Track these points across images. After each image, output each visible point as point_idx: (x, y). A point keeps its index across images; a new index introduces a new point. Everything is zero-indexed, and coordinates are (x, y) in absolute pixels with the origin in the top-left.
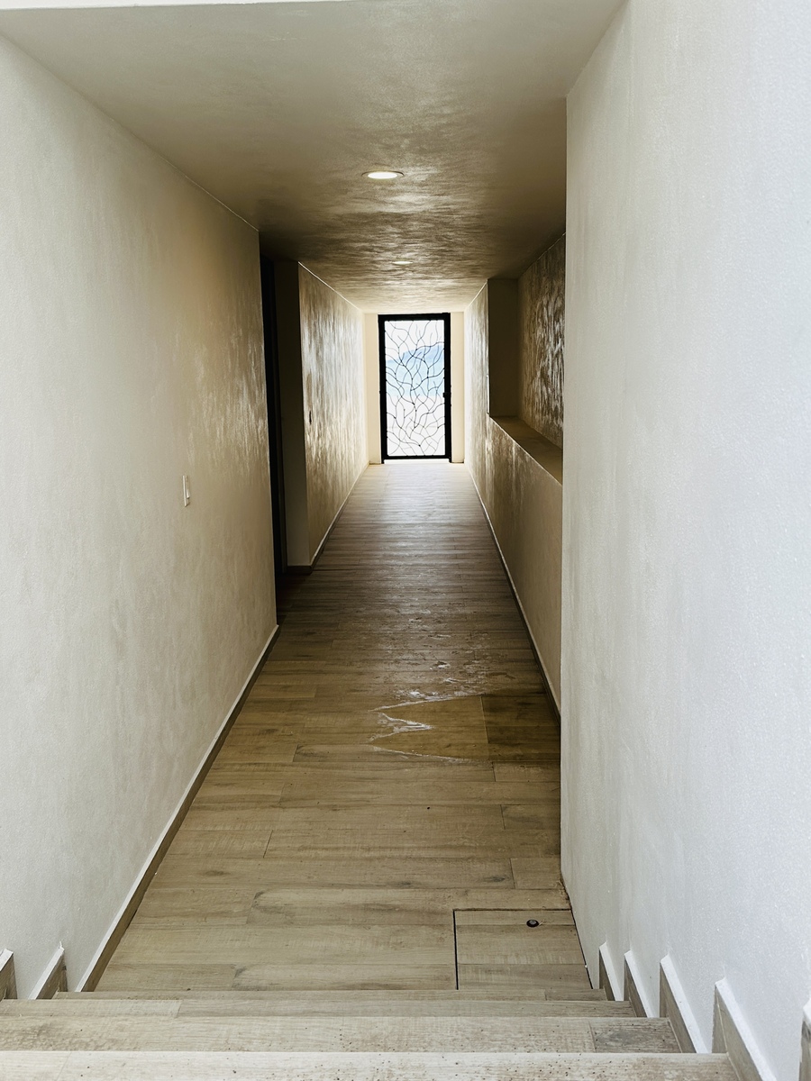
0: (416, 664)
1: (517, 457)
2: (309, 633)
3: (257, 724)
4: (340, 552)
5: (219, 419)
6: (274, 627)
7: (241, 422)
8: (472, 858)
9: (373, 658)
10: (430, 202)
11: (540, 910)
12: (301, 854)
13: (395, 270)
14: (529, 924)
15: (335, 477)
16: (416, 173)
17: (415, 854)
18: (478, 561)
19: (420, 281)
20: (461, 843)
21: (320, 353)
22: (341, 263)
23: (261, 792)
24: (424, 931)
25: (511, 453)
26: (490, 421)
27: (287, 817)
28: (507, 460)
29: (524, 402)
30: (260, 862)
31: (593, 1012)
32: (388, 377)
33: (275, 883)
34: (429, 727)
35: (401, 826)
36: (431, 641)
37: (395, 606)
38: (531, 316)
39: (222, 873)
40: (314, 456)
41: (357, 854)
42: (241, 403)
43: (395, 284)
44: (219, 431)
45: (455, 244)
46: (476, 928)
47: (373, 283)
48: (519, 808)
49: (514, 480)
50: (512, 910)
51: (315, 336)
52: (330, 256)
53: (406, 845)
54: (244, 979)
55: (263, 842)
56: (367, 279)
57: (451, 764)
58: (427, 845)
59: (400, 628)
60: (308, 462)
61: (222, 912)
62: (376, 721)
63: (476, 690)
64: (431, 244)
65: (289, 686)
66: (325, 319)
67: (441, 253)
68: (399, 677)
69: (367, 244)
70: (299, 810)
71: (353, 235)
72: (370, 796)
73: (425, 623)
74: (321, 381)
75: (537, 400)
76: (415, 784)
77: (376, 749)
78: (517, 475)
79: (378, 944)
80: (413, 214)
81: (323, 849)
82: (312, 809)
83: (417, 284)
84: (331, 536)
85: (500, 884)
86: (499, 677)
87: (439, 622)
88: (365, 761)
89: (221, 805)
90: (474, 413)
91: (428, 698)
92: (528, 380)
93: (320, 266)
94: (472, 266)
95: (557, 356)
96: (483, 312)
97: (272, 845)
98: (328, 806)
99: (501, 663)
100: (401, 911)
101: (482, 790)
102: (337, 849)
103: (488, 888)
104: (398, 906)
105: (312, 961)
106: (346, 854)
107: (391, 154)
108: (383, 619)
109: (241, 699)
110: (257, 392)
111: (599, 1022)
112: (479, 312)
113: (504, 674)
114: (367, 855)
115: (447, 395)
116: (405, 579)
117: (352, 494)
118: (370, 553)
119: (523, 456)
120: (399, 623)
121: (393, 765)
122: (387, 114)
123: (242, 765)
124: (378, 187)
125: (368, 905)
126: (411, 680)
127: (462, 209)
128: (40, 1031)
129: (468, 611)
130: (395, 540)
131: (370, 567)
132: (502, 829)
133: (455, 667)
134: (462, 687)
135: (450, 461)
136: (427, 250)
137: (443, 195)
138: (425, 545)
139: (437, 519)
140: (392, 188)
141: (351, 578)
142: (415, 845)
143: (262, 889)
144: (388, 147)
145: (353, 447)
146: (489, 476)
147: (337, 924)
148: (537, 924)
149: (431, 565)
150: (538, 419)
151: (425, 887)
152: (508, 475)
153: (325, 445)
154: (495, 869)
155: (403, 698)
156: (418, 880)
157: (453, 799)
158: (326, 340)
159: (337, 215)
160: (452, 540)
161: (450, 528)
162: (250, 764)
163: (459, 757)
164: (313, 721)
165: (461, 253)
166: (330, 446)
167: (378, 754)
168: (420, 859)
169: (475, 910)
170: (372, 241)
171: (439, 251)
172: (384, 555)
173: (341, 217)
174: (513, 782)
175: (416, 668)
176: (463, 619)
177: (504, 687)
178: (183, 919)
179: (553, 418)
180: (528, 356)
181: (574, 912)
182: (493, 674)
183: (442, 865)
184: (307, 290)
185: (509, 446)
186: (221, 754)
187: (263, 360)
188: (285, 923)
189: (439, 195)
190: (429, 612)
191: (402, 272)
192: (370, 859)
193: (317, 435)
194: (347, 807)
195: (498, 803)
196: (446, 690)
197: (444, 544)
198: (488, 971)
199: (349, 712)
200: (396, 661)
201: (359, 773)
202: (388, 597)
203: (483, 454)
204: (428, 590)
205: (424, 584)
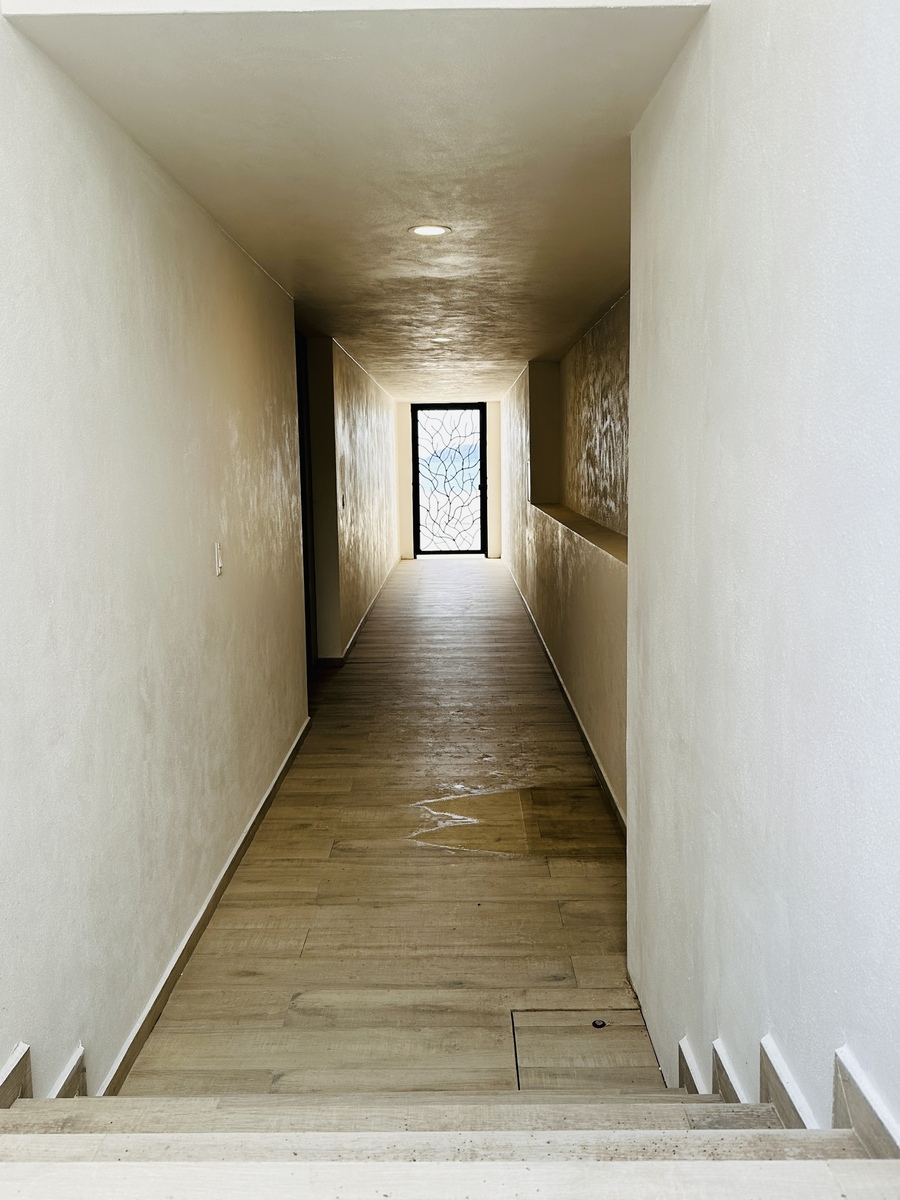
0: (460, 757)
1: (563, 540)
2: (343, 726)
3: (290, 819)
4: (373, 645)
5: (253, 489)
6: (305, 719)
7: (275, 495)
8: (530, 956)
9: (413, 751)
10: (477, 265)
11: (606, 1010)
12: (342, 953)
13: (433, 349)
14: (594, 1024)
15: (367, 571)
16: (465, 229)
17: (466, 952)
18: (520, 653)
19: (458, 363)
20: (516, 940)
21: (353, 436)
22: (378, 340)
23: (296, 889)
24: (479, 1033)
25: (557, 537)
26: (531, 509)
27: (325, 915)
28: (551, 546)
29: (567, 488)
30: (296, 962)
32: (421, 468)
33: (315, 984)
34: (475, 821)
35: (451, 924)
36: (474, 734)
37: (435, 699)
38: (575, 398)
39: (255, 974)
40: (346, 542)
41: (403, 952)
42: (275, 475)
43: (431, 366)
44: (253, 501)
45: (499, 317)
46: (538, 1029)
47: (408, 365)
48: (577, 904)
49: (560, 565)
50: (575, 1010)
51: (348, 417)
52: (366, 331)
53: (456, 943)
54: (284, 1084)
55: (299, 941)
56: (402, 360)
57: (501, 859)
58: (480, 943)
59: (440, 721)
60: (340, 548)
61: (256, 1015)
62: (419, 816)
63: (525, 782)
64: (473, 317)
65: (323, 780)
66: (358, 401)
67: (482, 328)
68: (441, 770)
69: (406, 317)
70: (337, 907)
71: (393, 304)
72: (415, 893)
73: (468, 716)
74: (354, 465)
75: (582, 483)
76: (463, 880)
77: (420, 843)
78: (564, 560)
79: (429, 1047)
80: (457, 280)
81: (365, 948)
82: (352, 906)
83: (455, 367)
84: (363, 630)
85: (560, 983)
86: (550, 770)
87: (482, 715)
88: (408, 856)
89: (252, 903)
90: (512, 503)
91: (474, 791)
92: (573, 463)
93: (355, 343)
94: (514, 344)
95: (605, 433)
96: (522, 397)
97: (309, 944)
98: (370, 903)
99: (550, 755)
100: (454, 1012)
101: (537, 885)
102: (381, 947)
103: (548, 987)
104: (450, 1007)
105: (357, 1066)
106: (391, 952)
107: (442, 206)
108: (422, 712)
109: (271, 792)
110: (290, 466)
112: (519, 397)
113: (554, 767)
114: (413, 953)
115: (483, 488)
116: (443, 673)
117: (383, 588)
118: (405, 646)
119: (571, 538)
120: (439, 715)
121: (438, 860)
122: (440, 154)
123: (273, 861)
124: (424, 246)
125: (417, 1006)
126: (454, 773)
127: (509, 274)
128: (65, 1122)
129: (512, 703)
130: (431, 633)
131: (405, 660)
132: (560, 926)
133: (501, 760)
134: (510, 780)
135: (487, 556)
136: (469, 325)
137: (490, 256)
138: (464, 638)
139: (475, 612)
140: (438, 247)
141: (386, 671)
142: (466, 943)
143: (299, 991)
144: (438, 196)
145: (385, 539)
146: (531, 566)
147: (385, 1027)
148: (604, 1025)
149: (471, 658)
150: (584, 503)
151: (480, 987)
152: (552, 561)
153: (357, 532)
154: (555, 968)
155: (447, 792)
156: (472, 980)
157: (506, 895)
158: (359, 423)
159: (378, 281)
160: (492, 633)
161: (489, 621)
162: (283, 860)
163: (510, 852)
164: (349, 815)
165: (503, 329)
166: (363, 534)
167: (422, 849)
168: (472, 957)
169: (535, 1010)
170: (412, 312)
171: (481, 325)
172: (421, 648)
173: (381, 283)
174: (570, 877)
175: (459, 761)
176: (507, 712)
177: (555, 780)
178: (213, 1022)
179: (601, 498)
180: (572, 439)
181: (644, 1011)
182: (543, 767)
183: (497, 963)
184: (341, 368)
185: (554, 530)
186: (250, 850)
187: (297, 433)
188: (326, 1026)
189: (486, 256)
190: (470, 704)
191: (440, 351)
192: (417, 958)
193: (349, 521)
194: (390, 904)
195: (554, 899)
196: (492, 783)
197: (484, 637)
198: (553, 1075)
199: (389, 806)
200: (438, 754)
201: (402, 869)
202: (426, 689)
203: (524, 545)
204: (468, 683)
205: (465, 677)
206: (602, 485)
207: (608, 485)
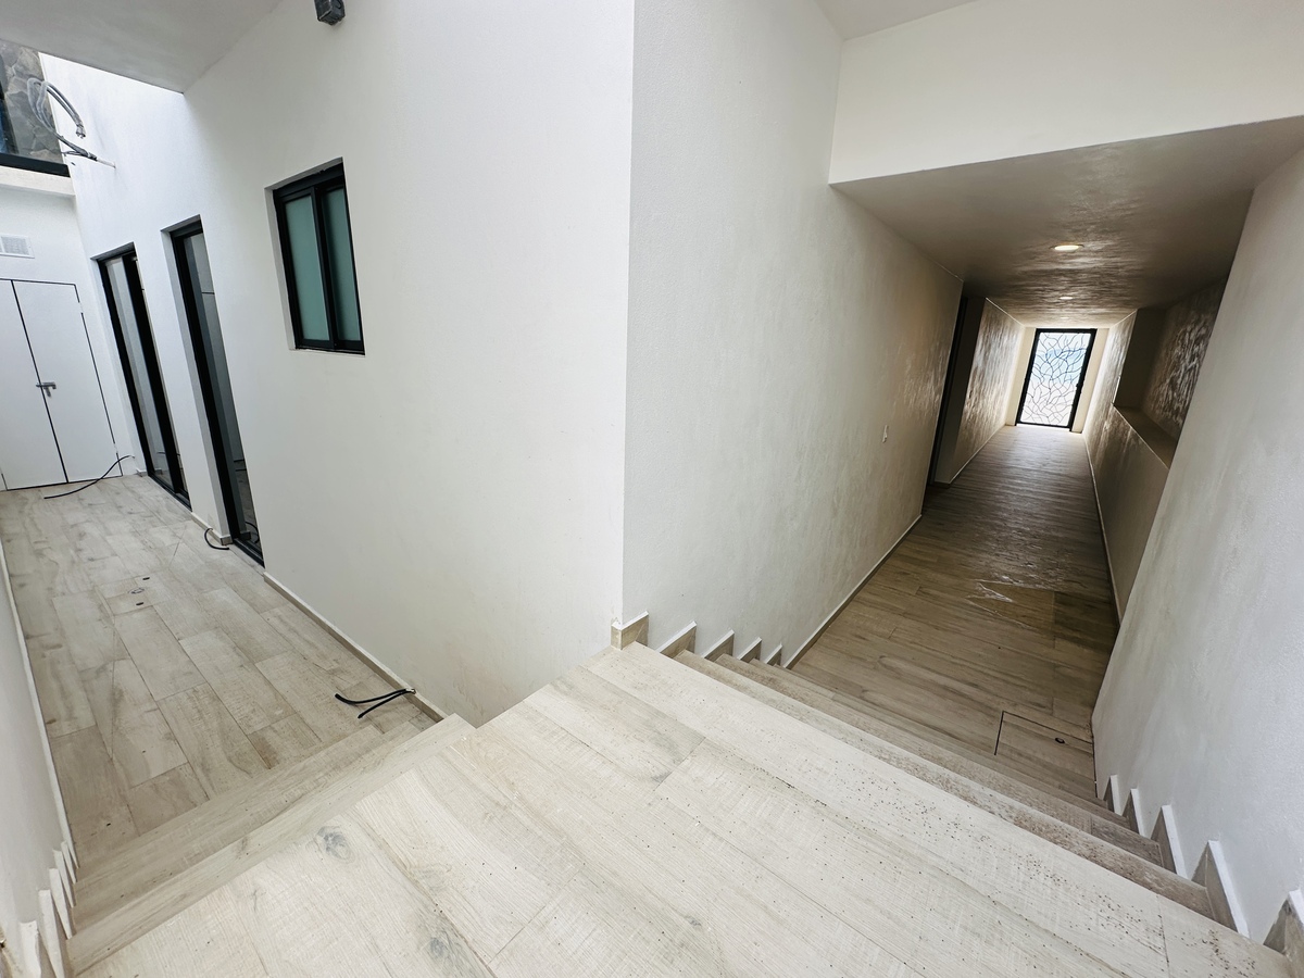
0: (1011, 560)
1: (1131, 439)
2: (940, 524)
3: (898, 568)
4: (972, 479)
5: (913, 394)
6: (919, 515)
7: (926, 396)
8: (1025, 687)
9: (981, 549)
10: (1101, 262)
11: (1068, 735)
12: (912, 645)
13: (1059, 303)
14: (1057, 740)
15: (978, 434)
16: (1095, 245)
17: (985, 671)
18: (1077, 503)
19: (1077, 309)
20: (1019, 676)
21: (987, 355)
22: (1019, 298)
23: (894, 605)
24: (981, 715)
25: (1127, 435)
26: (1112, 409)
27: (907, 623)
28: (1121, 439)
29: (1147, 399)
30: (886, 641)
31: (1096, 812)
32: (1033, 369)
33: (893, 655)
34: (1011, 601)
35: (979, 652)
36: (1026, 548)
37: (1004, 520)
38: (1172, 338)
39: (864, 639)
41: (947, 658)
42: (928, 385)
43: (1057, 311)
44: (912, 401)
46: (1018, 728)
47: (1038, 310)
48: (1069, 670)
49: (1124, 454)
50: (1046, 727)
51: (986, 344)
52: (1010, 294)
53: (981, 664)
54: (868, 695)
55: (890, 631)
56: (1034, 308)
57: (1023, 628)
58: (995, 669)
59: (1004, 535)
61: (861, 658)
62: (975, 587)
63: (1053, 587)
64: (1094, 287)
65: (921, 552)
67: (1100, 292)
68: (996, 565)
69: (1041, 288)
70: (915, 621)
71: (1032, 282)
72: (962, 629)
73: (1024, 536)
74: (983, 372)
75: (1161, 399)
76: (994, 631)
77: (971, 603)
78: (1128, 452)
79: (949, 710)
80: (1084, 270)
81: (926, 647)
82: (923, 624)
83: (1075, 311)
85: (1041, 709)
86: (1074, 584)
87: (1035, 537)
88: (962, 608)
89: (872, 604)
90: (1100, 401)
91: (1015, 583)
92: (1157, 383)
93: (1002, 300)
94: (1127, 300)
95: (1190, 370)
96: (1128, 332)
97: (894, 634)
98: (933, 626)
99: (1078, 575)
100: (969, 698)
101: (1042, 650)
102: (935, 650)
103: (1032, 708)
104: (967, 695)
105: (908, 703)
106: (940, 655)
107: (1079, 236)
108: (993, 527)
111: (1098, 819)
112: (1124, 331)
113: (1079, 583)
114: (953, 660)
115: (1080, 386)
116: (1015, 505)
117: (988, 444)
119: (1137, 439)
120: (1005, 531)
121: (981, 616)
122: (1081, 212)
123: (886, 587)
124: (1061, 255)
125: (947, 687)
126: (1004, 569)
127: (1128, 265)
129: (1060, 535)
130: (1014, 478)
132: (1052, 678)
133: (1040, 569)
134: (1043, 583)
135: (1071, 431)
136: (1091, 290)
137: (1114, 257)
138: (1037, 485)
139: (1049, 469)
140: (1072, 255)
142: (986, 666)
143: (885, 655)
144: (1076, 231)
145: (996, 414)
146: (1101, 446)
148: (1063, 742)
149: (1038, 499)
150: (1158, 414)
151: (987, 692)
152: (1119, 449)
153: (977, 411)
154: (1041, 700)
155: (999, 579)
156: (984, 686)
157: (1019, 649)
158: (993, 346)
159: (1023, 271)
160: (1059, 485)
162: (890, 588)
163: (1030, 625)
164: (932, 575)
165: (1118, 292)
166: (980, 412)
167: (972, 606)
169: (1018, 717)
170: (1045, 285)
173: (1025, 272)
174: (1067, 653)
175: (1011, 562)
176: (1055, 540)
177: (1077, 592)
179: (1174, 416)
180: (1161, 366)
181: (1095, 747)
182: (1070, 581)
183: (1002, 683)
184: (988, 315)
185: (1125, 430)
188: (895, 677)
189: (1110, 257)
190: (1029, 529)
191: (1064, 304)
192: (953, 663)
193: (972, 405)
194: (945, 630)
195: (1053, 662)
196: (1030, 581)
198: (1020, 755)
199: (957, 576)
200: (998, 555)
201: (958, 614)
202: (1000, 513)
203: (1101, 431)
204: (1031, 515)
205: (1029, 511)
206: (1176, 405)
207: (1181, 407)
